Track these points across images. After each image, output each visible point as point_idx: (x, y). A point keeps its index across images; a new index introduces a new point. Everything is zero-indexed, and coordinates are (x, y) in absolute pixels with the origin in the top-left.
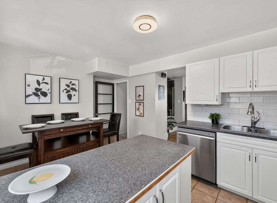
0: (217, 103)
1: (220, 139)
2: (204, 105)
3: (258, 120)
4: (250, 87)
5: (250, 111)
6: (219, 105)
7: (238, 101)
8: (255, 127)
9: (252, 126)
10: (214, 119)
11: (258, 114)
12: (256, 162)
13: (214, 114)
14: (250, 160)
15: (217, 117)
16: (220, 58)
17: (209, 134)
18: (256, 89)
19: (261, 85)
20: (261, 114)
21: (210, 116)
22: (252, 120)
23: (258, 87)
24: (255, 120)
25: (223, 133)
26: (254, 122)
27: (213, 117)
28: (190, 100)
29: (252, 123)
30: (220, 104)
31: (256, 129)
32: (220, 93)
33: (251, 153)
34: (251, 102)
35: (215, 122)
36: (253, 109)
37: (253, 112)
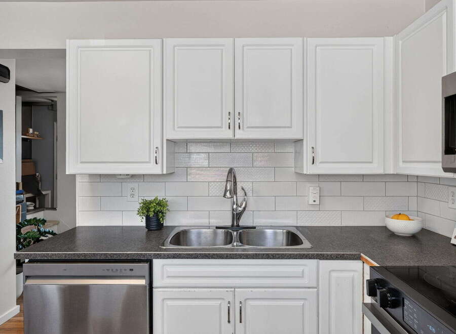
0: (157, 170)
1: (162, 278)
2: (124, 175)
3: (244, 208)
4: (229, 128)
5: (228, 188)
6: (163, 175)
7: (206, 164)
8: (238, 226)
9: (233, 225)
10: (151, 214)
11: (243, 193)
12: (241, 322)
13: (151, 202)
14: (229, 322)
15: (158, 208)
16: (164, 39)
17: (131, 270)
18: (240, 135)
19: (248, 125)
20: (249, 194)
21: (142, 208)
22: (233, 210)
23: (243, 129)
24: (240, 209)
25: (170, 258)
26: (236, 214)
27: (148, 211)
28: (82, 162)
29: (233, 215)
30: (165, 172)
31: (241, 231)
32: (165, 141)
33: (231, 302)
34: (232, 166)
35: (154, 224)
36: (235, 183)
37: (234, 192)
